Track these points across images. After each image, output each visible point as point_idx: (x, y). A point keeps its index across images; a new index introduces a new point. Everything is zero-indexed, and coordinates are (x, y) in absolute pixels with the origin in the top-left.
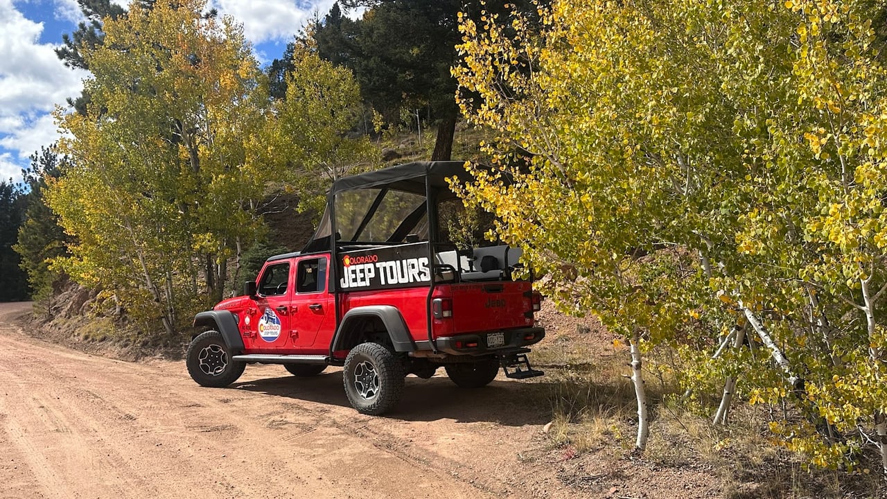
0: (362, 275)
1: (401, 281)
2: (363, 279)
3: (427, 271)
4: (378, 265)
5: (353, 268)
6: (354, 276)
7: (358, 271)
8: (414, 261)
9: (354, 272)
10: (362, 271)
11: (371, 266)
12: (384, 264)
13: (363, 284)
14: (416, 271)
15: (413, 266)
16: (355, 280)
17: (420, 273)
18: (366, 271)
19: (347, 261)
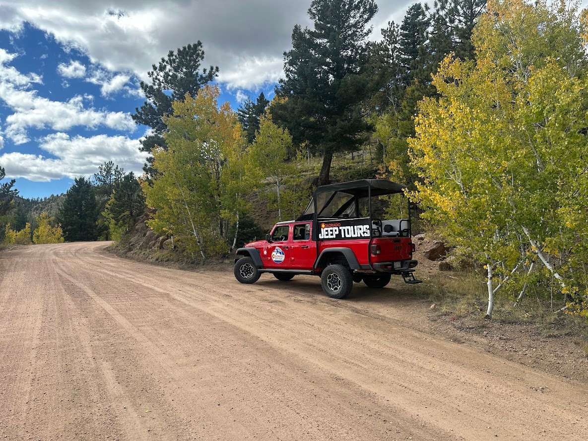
0: (331, 233)
1: (353, 236)
2: (332, 235)
3: (368, 231)
4: (340, 228)
5: (326, 229)
6: (327, 233)
7: (329, 231)
8: (361, 227)
9: (327, 231)
10: (331, 231)
11: (337, 228)
12: (344, 228)
13: (332, 237)
14: (361, 232)
15: (360, 229)
16: (327, 235)
17: (364, 233)
18: (334, 231)
19: (323, 226)
